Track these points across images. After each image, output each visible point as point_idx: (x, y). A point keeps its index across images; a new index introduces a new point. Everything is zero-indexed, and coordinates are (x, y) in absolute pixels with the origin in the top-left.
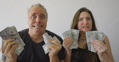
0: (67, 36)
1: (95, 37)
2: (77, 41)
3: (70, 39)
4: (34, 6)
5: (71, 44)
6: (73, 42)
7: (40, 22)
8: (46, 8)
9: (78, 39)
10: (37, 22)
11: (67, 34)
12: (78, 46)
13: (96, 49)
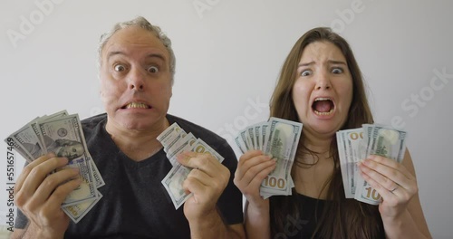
0: (251, 146)
1: (373, 146)
2: (288, 165)
3: (263, 157)
4: (123, 27)
5: (267, 178)
6: (273, 171)
7: (141, 87)
8: (169, 37)
9: (293, 160)
10: (133, 87)
11: (252, 139)
12: (293, 186)
13: (375, 191)
